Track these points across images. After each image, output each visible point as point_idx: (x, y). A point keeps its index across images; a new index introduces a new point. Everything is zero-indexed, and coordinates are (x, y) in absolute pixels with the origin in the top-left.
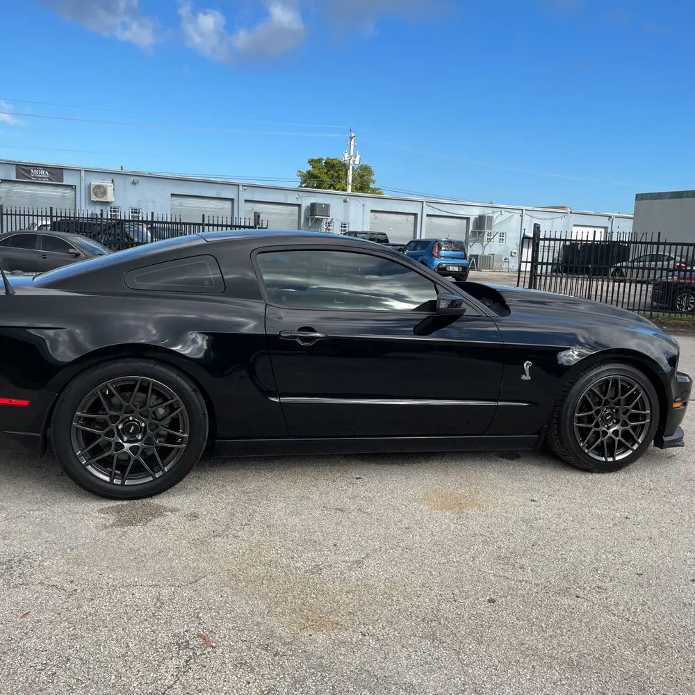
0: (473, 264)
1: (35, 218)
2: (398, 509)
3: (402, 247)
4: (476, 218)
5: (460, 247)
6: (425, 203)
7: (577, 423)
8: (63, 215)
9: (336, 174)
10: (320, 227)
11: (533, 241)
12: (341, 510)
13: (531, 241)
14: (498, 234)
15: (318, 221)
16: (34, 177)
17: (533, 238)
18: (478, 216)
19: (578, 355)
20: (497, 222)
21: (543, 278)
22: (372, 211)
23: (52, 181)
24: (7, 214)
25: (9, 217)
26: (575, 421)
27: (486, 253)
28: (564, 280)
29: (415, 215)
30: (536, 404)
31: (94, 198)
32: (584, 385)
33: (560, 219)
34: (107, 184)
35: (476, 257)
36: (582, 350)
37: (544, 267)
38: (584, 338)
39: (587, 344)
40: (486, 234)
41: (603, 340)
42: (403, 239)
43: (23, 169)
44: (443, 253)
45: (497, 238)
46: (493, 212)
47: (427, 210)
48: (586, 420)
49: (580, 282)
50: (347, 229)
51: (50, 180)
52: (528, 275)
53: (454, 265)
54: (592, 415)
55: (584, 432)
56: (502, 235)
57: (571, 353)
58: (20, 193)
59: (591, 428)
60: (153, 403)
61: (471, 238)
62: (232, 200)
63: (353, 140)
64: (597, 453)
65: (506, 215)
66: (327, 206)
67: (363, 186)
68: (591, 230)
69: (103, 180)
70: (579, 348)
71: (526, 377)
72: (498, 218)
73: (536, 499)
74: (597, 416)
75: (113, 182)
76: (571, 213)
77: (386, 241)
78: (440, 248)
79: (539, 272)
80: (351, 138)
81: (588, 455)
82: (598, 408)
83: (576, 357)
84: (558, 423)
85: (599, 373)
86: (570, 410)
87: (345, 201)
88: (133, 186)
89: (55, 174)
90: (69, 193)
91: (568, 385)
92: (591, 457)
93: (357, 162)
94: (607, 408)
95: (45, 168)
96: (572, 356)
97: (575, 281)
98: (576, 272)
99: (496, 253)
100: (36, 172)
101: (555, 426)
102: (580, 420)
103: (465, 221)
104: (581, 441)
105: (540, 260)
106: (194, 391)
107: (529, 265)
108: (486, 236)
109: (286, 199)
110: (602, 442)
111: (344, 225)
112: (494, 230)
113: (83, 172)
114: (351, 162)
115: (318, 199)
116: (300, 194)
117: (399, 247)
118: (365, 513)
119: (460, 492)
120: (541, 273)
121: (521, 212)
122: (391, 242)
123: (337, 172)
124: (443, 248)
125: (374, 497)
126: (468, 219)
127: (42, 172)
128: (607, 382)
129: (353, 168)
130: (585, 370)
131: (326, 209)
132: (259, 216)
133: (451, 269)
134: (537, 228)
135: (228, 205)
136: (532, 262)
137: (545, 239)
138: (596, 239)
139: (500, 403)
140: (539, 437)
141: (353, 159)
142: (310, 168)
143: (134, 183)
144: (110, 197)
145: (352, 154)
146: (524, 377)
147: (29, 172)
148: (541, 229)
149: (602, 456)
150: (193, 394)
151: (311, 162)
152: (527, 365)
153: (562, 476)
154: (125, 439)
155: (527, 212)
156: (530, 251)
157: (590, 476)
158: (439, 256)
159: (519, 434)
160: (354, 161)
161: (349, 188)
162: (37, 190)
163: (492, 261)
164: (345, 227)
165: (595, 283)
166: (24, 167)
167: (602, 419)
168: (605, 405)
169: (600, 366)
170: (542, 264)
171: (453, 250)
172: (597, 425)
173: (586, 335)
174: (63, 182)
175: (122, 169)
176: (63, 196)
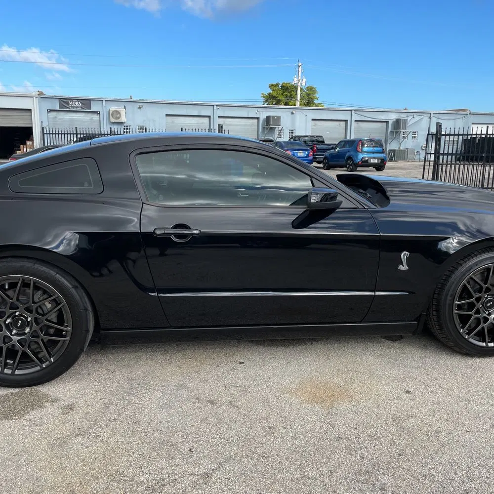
0: (391, 157)
1: (72, 135)
2: (269, 402)
3: (334, 146)
4: (394, 121)
5: (378, 143)
6: (353, 112)
7: (457, 310)
8: (88, 133)
9: (289, 94)
10: (274, 134)
11: (437, 136)
12: (212, 402)
13: (434, 137)
14: (412, 133)
15: (272, 129)
16: (71, 107)
17: (436, 135)
18: (395, 120)
19: (457, 243)
20: (410, 123)
21: (444, 166)
22: (313, 120)
23: (84, 109)
24: (47, 134)
25: (57, 135)
26: (455, 308)
27: (402, 148)
28: (462, 167)
29: (346, 121)
30: (413, 293)
31: (113, 120)
32: (464, 274)
33: (461, 119)
34: (121, 109)
35: (394, 151)
36: (461, 238)
37: (445, 157)
38: (465, 225)
39: (468, 232)
40: (402, 133)
41: (485, 229)
42: (335, 139)
43: (64, 102)
44: (365, 149)
45: (411, 135)
46: (407, 116)
47: (356, 117)
48: (466, 307)
49: (475, 168)
50: (294, 134)
51: (82, 108)
52: (432, 164)
53: (374, 158)
54: (472, 303)
55: (464, 319)
56: (414, 133)
57: (452, 241)
58: (63, 118)
59: (471, 316)
60: (39, 298)
61: (389, 137)
62: (209, 117)
63: (300, 68)
64: (478, 338)
65: (417, 118)
66: (279, 118)
67: (309, 101)
68: (485, 127)
69: (118, 107)
70: (458, 237)
71: (404, 267)
72: (411, 120)
73: (412, 390)
74: (478, 302)
75: (125, 108)
76: (470, 114)
77: (323, 142)
78: (363, 145)
79: (441, 161)
80: (299, 66)
81: (469, 342)
82: (478, 295)
83: (455, 244)
84: (437, 311)
85: (480, 262)
86: (449, 298)
87: (292, 113)
88: (139, 110)
89: (86, 104)
90: (95, 117)
91: (447, 273)
92: (471, 343)
93: (304, 84)
94: (488, 295)
95: (79, 100)
96: (452, 244)
97: (471, 167)
98: (472, 160)
99: (409, 148)
100: (72, 103)
101: (435, 313)
102: (460, 307)
103: (385, 124)
104: (461, 327)
105: (442, 152)
106: (75, 287)
107: (433, 156)
108: (402, 135)
109: (248, 114)
110: (483, 328)
111: (292, 132)
112: (408, 130)
113: (104, 101)
114: (299, 84)
115: (272, 113)
116: (259, 110)
117: (332, 146)
118: (234, 406)
119: (336, 380)
120: (443, 162)
121: (429, 115)
122: (326, 142)
123: (290, 93)
124: (366, 146)
125: (250, 385)
126: (387, 122)
127: (77, 103)
128: (488, 269)
129: (301, 89)
130: (466, 257)
131: (277, 120)
132: (222, 127)
133: (372, 161)
134: (439, 126)
135: (206, 120)
136: (435, 154)
137: (445, 135)
138: (489, 133)
139: (377, 293)
140: (418, 324)
141: (300, 82)
142: (270, 91)
143: (140, 108)
144: (123, 119)
145: (300, 78)
146: (401, 267)
147: (68, 103)
148: (442, 127)
149: (483, 342)
150: (73, 290)
151: (271, 86)
152: (404, 255)
153: (441, 361)
154: (14, 332)
155: (435, 115)
156: (434, 144)
157: (471, 361)
158: (362, 152)
159: (399, 321)
160: (301, 84)
161: (298, 104)
162: (73, 116)
163: (406, 153)
164: (292, 133)
165: (487, 168)
166: (65, 100)
167: (483, 306)
168: (485, 292)
169: (480, 254)
170: (443, 154)
171: (373, 147)
172: (478, 312)
173: (468, 222)
174: (91, 109)
175: (131, 98)
176: (92, 119)
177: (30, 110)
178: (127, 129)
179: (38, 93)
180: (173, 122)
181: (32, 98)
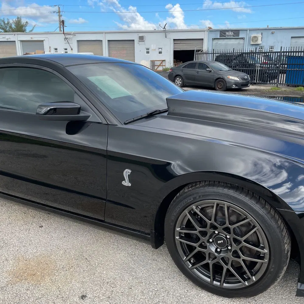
16: (227, 36)
31: (252, 43)
34: (259, 36)
43: (223, 33)
51: (234, 36)
58: (221, 43)
69: (257, 34)
75: (262, 34)
88: (272, 35)
89: (236, 33)
90: (241, 41)
95: (232, 31)
100: (228, 33)
113: (248, 31)
127: (230, 33)
143: (272, 33)
144: (259, 42)
147: (225, 34)
152: (127, 172)
162: (228, 42)
166: (223, 32)
174: (239, 36)
175: (268, 27)
176: (239, 43)
177: (203, 39)
178: (261, 48)
179: (208, 28)
180: (296, 42)
181: (204, 32)
